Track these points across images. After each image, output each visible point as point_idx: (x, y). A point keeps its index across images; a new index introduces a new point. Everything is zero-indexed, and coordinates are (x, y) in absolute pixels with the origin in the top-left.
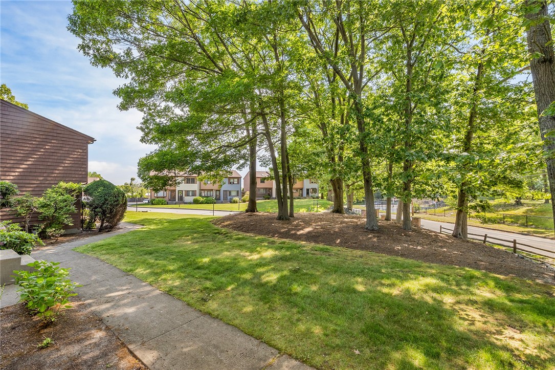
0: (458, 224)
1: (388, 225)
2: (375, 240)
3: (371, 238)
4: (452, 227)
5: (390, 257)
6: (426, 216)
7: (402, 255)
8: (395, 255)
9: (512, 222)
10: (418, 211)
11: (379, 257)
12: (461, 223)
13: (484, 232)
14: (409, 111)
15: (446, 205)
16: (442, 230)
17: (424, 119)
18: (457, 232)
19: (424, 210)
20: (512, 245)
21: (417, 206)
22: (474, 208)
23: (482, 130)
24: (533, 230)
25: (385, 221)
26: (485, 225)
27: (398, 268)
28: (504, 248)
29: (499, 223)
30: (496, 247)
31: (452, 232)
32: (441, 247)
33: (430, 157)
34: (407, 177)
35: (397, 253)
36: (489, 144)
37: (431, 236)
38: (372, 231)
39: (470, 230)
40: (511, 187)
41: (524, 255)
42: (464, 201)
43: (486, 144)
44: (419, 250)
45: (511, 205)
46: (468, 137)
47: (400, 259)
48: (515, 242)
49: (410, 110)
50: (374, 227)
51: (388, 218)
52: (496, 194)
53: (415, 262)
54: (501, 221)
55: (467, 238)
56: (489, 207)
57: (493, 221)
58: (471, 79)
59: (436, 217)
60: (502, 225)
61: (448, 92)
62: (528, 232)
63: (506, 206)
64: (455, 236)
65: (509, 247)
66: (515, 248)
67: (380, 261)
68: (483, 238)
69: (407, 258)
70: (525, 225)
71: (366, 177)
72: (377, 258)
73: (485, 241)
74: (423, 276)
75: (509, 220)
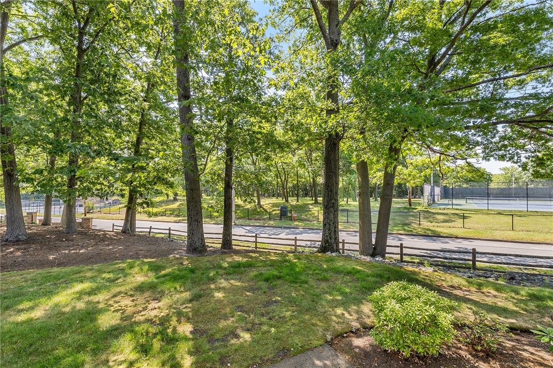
0: (126, 220)
1: (45, 230)
2: (19, 253)
3: (11, 252)
4: (122, 223)
5: (40, 271)
6: (100, 215)
7: (59, 265)
8: (49, 266)
9: (170, 214)
10: (92, 211)
11: (22, 275)
12: (130, 219)
13: (148, 224)
14: (78, 99)
15: (121, 204)
16: (115, 227)
17: (94, 113)
18: (126, 228)
19: (99, 210)
20: (168, 232)
21: (91, 205)
22: (141, 204)
23: (148, 137)
24: (182, 218)
25: (43, 226)
26: (151, 219)
27: (49, 282)
28: (163, 235)
29: (162, 215)
30: (158, 236)
31: (121, 228)
32: (108, 245)
33: (99, 154)
34: (71, 173)
35: (52, 264)
36: (153, 150)
37: (100, 235)
38: (17, 242)
39: (138, 224)
40: (167, 187)
41: (175, 238)
42: (132, 198)
43: (151, 150)
44: (82, 254)
45: (171, 201)
46: (139, 142)
47: (55, 270)
48: (169, 229)
49: (80, 98)
50: (20, 237)
51: (46, 222)
52: (158, 193)
53: (75, 268)
54: (163, 214)
55: (136, 232)
56: (152, 203)
57: (156, 215)
58: (142, 91)
59: (111, 215)
60: (164, 217)
61: (121, 95)
62: (180, 220)
63: (167, 202)
64: (124, 232)
65: (166, 234)
66: (170, 234)
67: (23, 280)
68: (148, 230)
69: (65, 266)
70: (178, 216)
71: (6, 169)
72: (18, 278)
73: (150, 232)
74: (82, 282)
75: (169, 212)
